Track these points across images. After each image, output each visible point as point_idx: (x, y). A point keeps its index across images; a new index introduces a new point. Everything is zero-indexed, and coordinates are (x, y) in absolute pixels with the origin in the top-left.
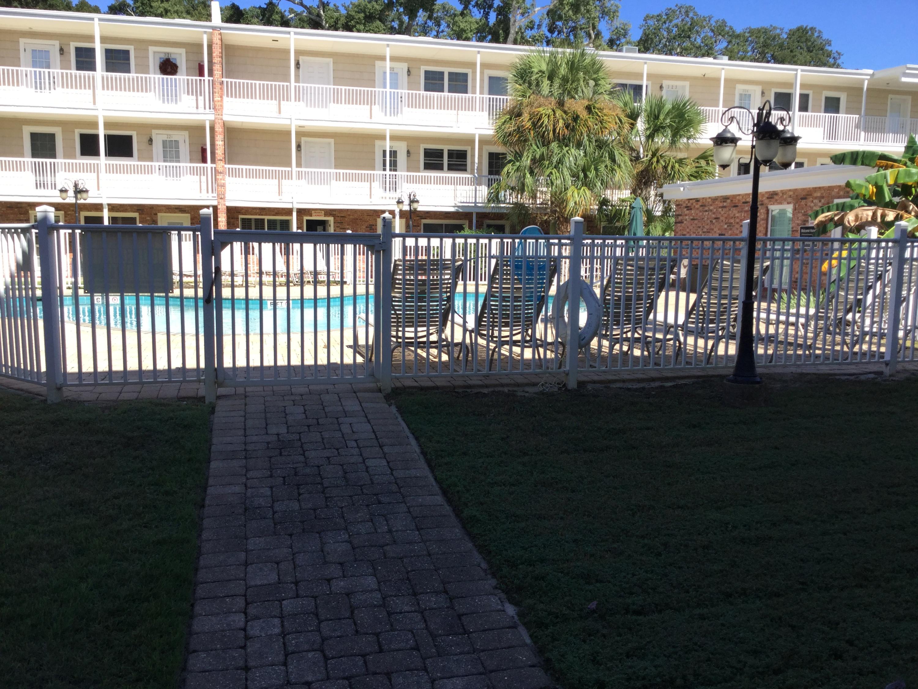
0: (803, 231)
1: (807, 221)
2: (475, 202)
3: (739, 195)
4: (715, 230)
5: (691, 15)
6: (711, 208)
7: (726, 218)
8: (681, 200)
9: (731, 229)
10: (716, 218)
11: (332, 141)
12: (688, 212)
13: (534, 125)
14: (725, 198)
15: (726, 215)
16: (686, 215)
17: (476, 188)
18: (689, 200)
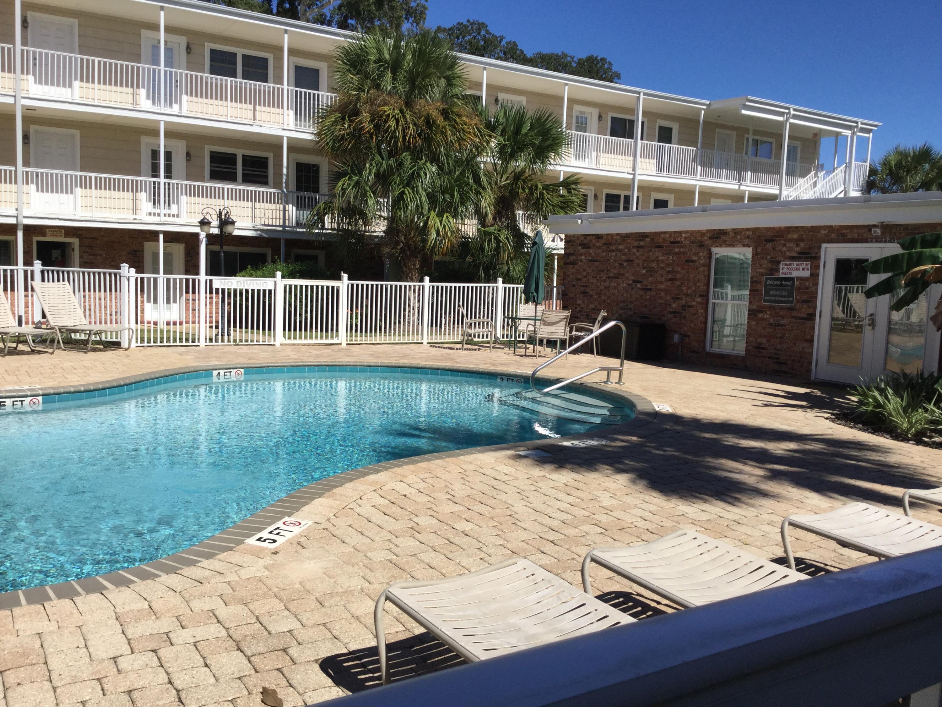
0: (769, 282)
1: (777, 270)
2: (284, 226)
3: (665, 233)
4: (627, 275)
5: (483, 33)
6: (621, 247)
7: (644, 261)
8: (574, 236)
9: (651, 276)
10: (627, 261)
11: (77, 132)
12: (584, 251)
13: (377, 127)
14: (642, 236)
15: (643, 258)
16: (581, 255)
17: (284, 208)
18: (586, 236)
